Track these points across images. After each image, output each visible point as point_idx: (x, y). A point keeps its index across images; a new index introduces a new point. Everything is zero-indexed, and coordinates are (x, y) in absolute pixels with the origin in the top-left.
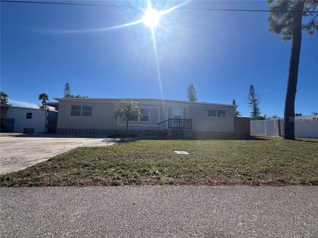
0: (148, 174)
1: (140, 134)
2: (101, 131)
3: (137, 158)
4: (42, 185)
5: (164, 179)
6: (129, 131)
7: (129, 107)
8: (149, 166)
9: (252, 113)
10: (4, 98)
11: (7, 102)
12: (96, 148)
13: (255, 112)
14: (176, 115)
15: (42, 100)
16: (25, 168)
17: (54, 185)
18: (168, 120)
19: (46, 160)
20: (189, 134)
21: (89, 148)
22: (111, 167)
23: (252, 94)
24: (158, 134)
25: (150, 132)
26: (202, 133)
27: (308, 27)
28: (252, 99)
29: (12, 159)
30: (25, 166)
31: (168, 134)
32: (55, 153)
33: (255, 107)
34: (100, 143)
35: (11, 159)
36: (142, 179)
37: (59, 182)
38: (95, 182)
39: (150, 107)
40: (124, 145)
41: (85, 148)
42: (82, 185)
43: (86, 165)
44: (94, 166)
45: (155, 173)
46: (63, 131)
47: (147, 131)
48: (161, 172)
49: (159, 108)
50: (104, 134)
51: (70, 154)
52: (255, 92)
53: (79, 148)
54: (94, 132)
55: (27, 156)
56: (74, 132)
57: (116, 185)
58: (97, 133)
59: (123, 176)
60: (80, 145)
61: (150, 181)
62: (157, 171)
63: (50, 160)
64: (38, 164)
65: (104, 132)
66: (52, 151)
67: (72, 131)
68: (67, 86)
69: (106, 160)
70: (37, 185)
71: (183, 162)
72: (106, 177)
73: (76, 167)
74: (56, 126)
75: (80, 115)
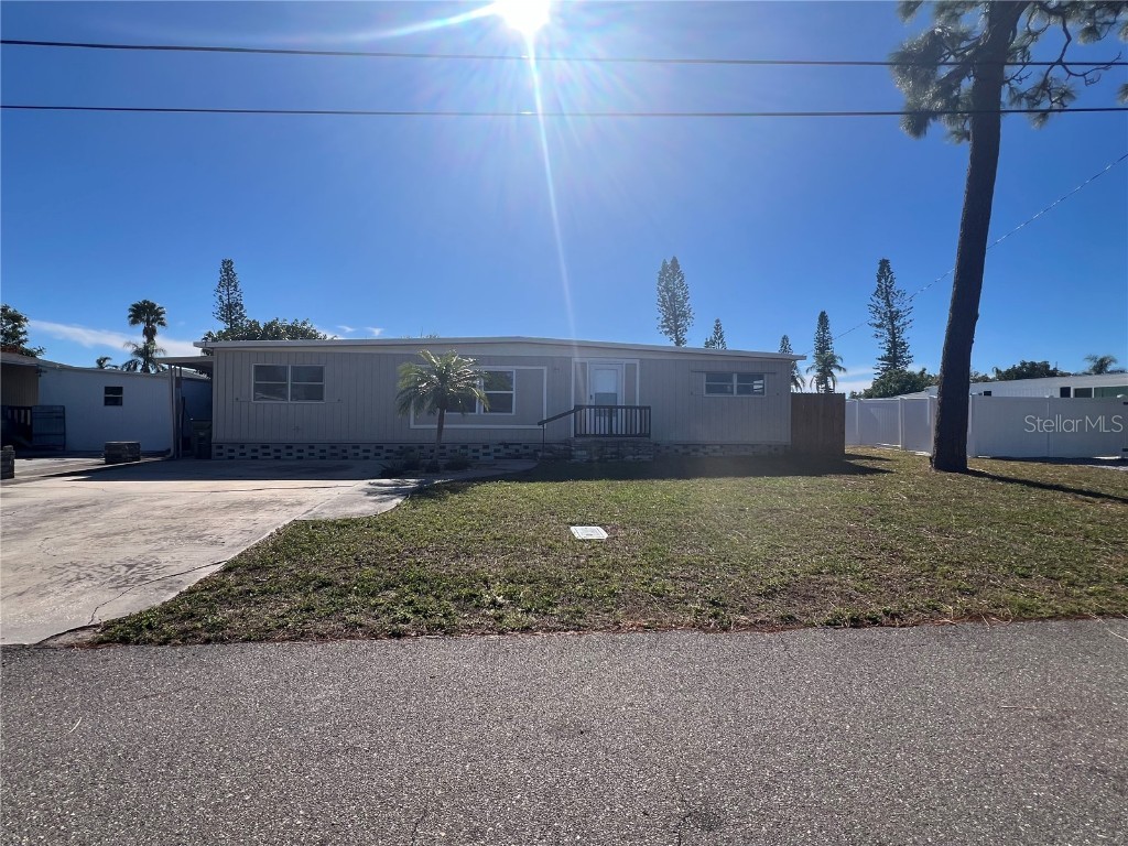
0: (476, 606)
1: (485, 454)
2: (358, 447)
3: (458, 557)
4: (233, 638)
5: (512, 617)
6: (448, 447)
7: (443, 377)
8: (486, 582)
9: (882, 359)
10: (14, 327)
11: (26, 340)
12: (345, 525)
13: (895, 355)
14: (600, 390)
15: (142, 326)
16: (173, 595)
17: (260, 640)
18: (575, 411)
19: (217, 568)
20: (643, 454)
21: (326, 523)
22: (387, 587)
23: (886, 293)
24: (540, 454)
25: (517, 447)
26: (685, 446)
27: (1032, 98)
28: (886, 309)
29: (131, 567)
30: (172, 589)
31: (571, 457)
32: (233, 546)
33: (894, 336)
34: (356, 501)
35: (125, 569)
36: (461, 619)
37: (269, 631)
38: (352, 630)
39: (518, 367)
40: (428, 507)
41: (316, 525)
42: (322, 637)
43: (325, 584)
44: (345, 586)
45: (494, 602)
46: (232, 451)
47: (506, 445)
48: (511, 598)
49: (545, 368)
50: (366, 458)
51: (275, 549)
52: (896, 286)
53: (298, 525)
54: (334, 451)
55: (164, 558)
56: (269, 454)
57: (398, 635)
58: (345, 454)
59: (416, 612)
60: (300, 514)
61: (478, 626)
62: (500, 599)
63: (228, 569)
64: (200, 582)
65: (368, 451)
66: (226, 538)
67: (261, 451)
68: (227, 271)
69: (374, 564)
70: (222, 641)
71: (578, 567)
72: (377, 617)
73: (300, 590)
74: (211, 434)
75: (285, 397)
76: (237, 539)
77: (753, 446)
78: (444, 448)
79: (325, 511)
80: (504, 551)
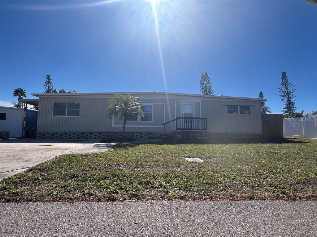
0: (152, 187)
1: (141, 137)
2: (92, 134)
3: (137, 167)
4: (21, 200)
5: (173, 192)
6: (127, 134)
7: (126, 104)
8: (154, 177)
9: (285, 108)
12: (86, 155)
13: (290, 107)
14: (185, 113)
15: (17, 97)
17: (37, 201)
18: (176, 120)
19: (25, 170)
20: (203, 137)
21: (78, 155)
22: (105, 178)
23: (285, 84)
24: (163, 137)
25: (154, 134)
26: (219, 134)
28: (285, 90)
31: (176, 137)
32: (35, 162)
33: (289, 100)
34: (91, 149)
36: (145, 192)
37: (42, 196)
38: (87, 197)
39: (153, 103)
40: (121, 151)
41: (73, 156)
42: (70, 200)
43: (75, 177)
44: (85, 178)
45: (161, 185)
46: (44, 135)
47: (149, 134)
48: (169, 183)
49: (164, 104)
50: (95, 138)
51: (54, 163)
52: (289, 82)
53: (64, 155)
54: (83, 135)
56: (58, 136)
57: (113, 200)
58: (87, 137)
59: (121, 189)
60: (67, 152)
61: (156, 196)
62: (164, 183)
63: (30, 170)
64: (15, 175)
65: (96, 135)
66: (32, 160)
67: (55, 135)
68: (48, 78)
69: (99, 170)
70: (16, 201)
71: (196, 172)
72: (100, 191)
73: (62, 178)
74: (36, 129)
75: (65, 115)
76: (38, 160)
77: (247, 134)
78: (125, 134)
79: (78, 151)
80: (158, 165)
